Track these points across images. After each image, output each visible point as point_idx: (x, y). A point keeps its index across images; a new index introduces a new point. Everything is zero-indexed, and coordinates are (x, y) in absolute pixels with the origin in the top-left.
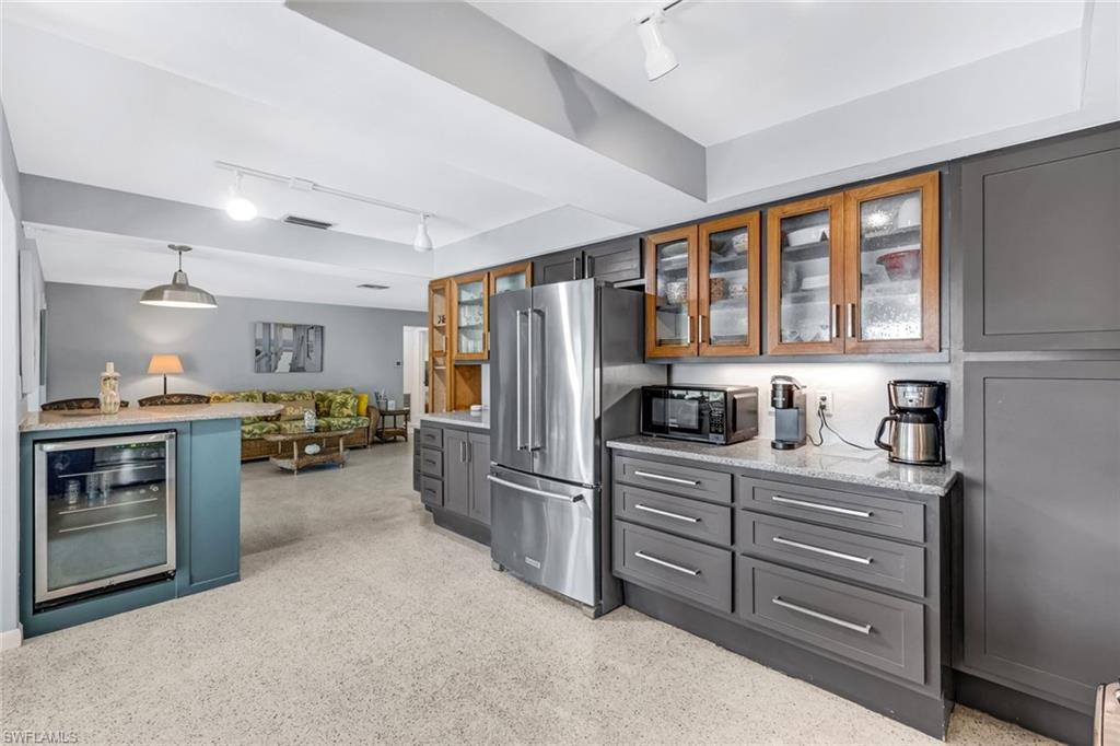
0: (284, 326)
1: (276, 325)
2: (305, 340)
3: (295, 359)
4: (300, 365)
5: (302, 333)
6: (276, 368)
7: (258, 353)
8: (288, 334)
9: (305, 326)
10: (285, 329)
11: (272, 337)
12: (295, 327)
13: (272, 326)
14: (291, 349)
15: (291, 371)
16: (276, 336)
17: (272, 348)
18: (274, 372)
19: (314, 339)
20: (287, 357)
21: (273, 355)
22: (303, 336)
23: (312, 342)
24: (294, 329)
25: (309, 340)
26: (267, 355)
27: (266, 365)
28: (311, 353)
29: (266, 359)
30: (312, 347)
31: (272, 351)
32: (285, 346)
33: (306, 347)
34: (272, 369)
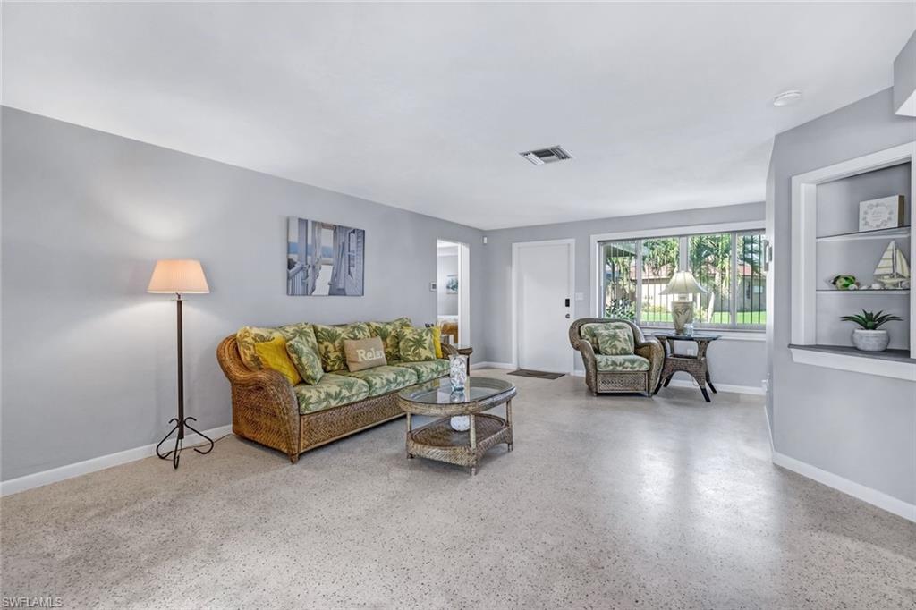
0: (324, 225)
1: (314, 223)
2: (346, 248)
3: (335, 275)
4: (341, 286)
5: (343, 239)
6: (313, 290)
7: (290, 265)
8: (327, 238)
9: (347, 228)
10: (324, 230)
11: (310, 242)
12: (336, 229)
13: (310, 224)
14: (331, 260)
15: (331, 294)
16: (314, 240)
17: (309, 257)
18: (311, 295)
19: (355, 249)
20: (326, 273)
21: (310, 270)
22: (344, 244)
23: (353, 252)
24: (335, 232)
25: (351, 249)
26: (302, 269)
27: (303, 283)
28: (351, 268)
29: (301, 274)
30: (353, 259)
31: (309, 262)
32: (324, 256)
33: (347, 259)
34: (308, 291)
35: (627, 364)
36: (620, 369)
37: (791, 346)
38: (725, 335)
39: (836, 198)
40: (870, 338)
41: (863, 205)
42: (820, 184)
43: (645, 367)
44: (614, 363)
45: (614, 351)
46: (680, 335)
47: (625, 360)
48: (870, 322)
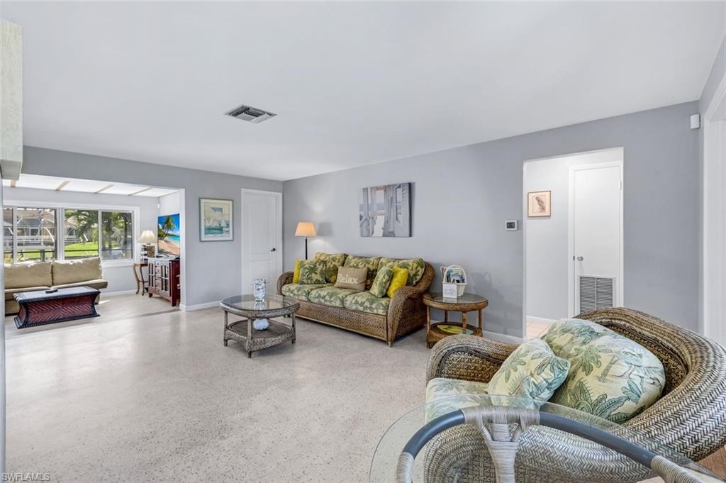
0: (377, 188)
1: (372, 188)
2: (394, 199)
3: (387, 222)
4: (391, 230)
5: (391, 194)
6: (373, 233)
7: (361, 218)
8: (380, 197)
9: (394, 185)
10: (378, 192)
11: (369, 202)
12: (386, 188)
13: (369, 190)
14: (383, 211)
15: (384, 235)
16: (372, 199)
17: (370, 212)
18: (372, 236)
19: (401, 200)
20: (380, 221)
21: (371, 220)
22: (392, 198)
23: (400, 202)
24: (385, 191)
25: (398, 200)
26: (366, 220)
27: (367, 229)
28: (398, 216)
29: (366, 223)
30: (400, 208)
31: (370, 215)
32: (379, 210)
33: (395, 209)
34: (370, 233)
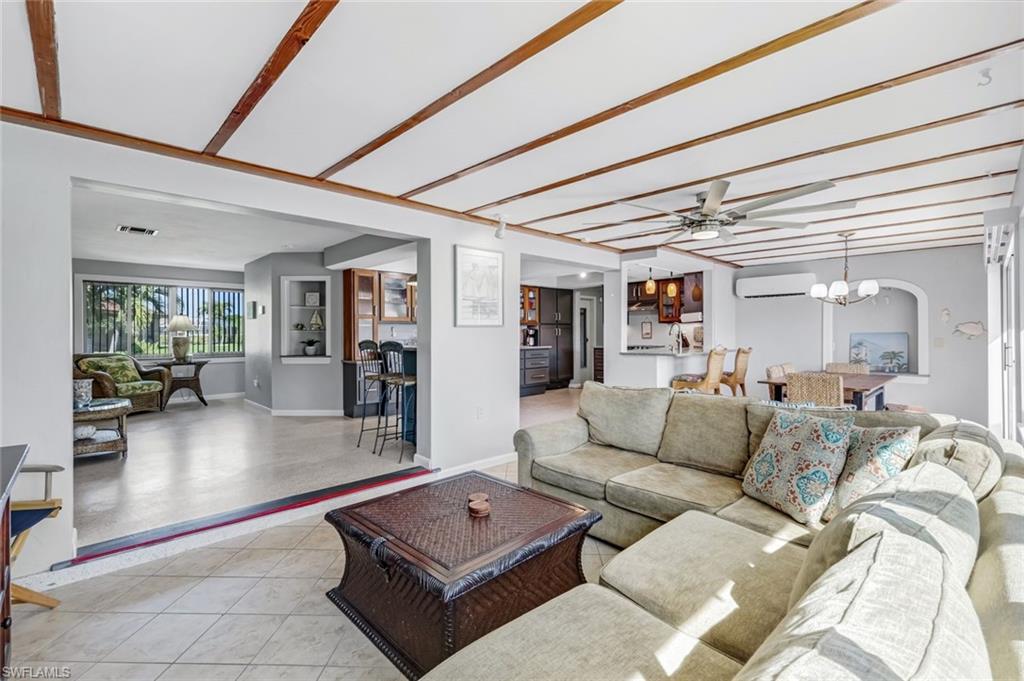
35: (145, 387)
36: (139, 392)
37: (281, 356)
38: (213, 360)
39: (296, 291)
40: (311, 350)
41: (308, 294)
42: (291, 282)
43: (159, 388)
44: (134, 388)
45: (126, 379)
46: (182, 360)
47: (143, 385)
48: (311, 343)
